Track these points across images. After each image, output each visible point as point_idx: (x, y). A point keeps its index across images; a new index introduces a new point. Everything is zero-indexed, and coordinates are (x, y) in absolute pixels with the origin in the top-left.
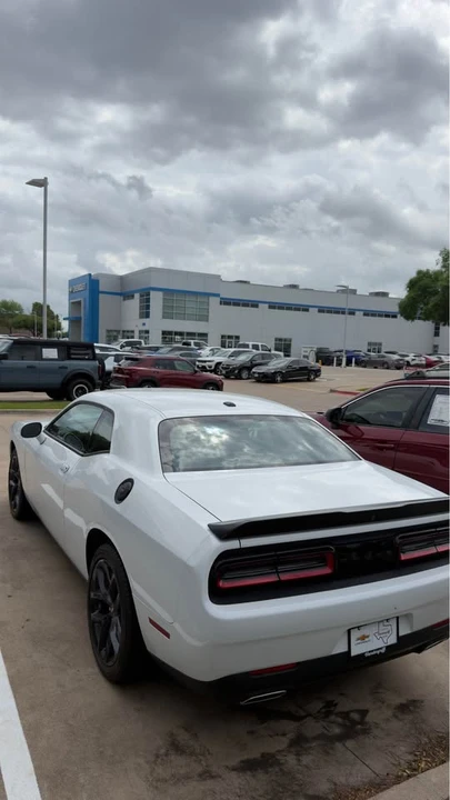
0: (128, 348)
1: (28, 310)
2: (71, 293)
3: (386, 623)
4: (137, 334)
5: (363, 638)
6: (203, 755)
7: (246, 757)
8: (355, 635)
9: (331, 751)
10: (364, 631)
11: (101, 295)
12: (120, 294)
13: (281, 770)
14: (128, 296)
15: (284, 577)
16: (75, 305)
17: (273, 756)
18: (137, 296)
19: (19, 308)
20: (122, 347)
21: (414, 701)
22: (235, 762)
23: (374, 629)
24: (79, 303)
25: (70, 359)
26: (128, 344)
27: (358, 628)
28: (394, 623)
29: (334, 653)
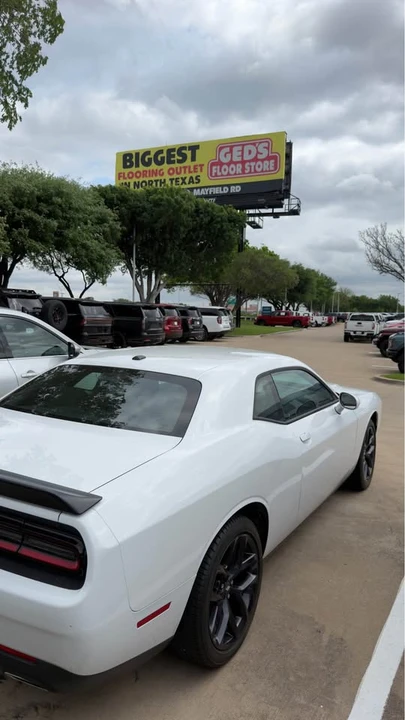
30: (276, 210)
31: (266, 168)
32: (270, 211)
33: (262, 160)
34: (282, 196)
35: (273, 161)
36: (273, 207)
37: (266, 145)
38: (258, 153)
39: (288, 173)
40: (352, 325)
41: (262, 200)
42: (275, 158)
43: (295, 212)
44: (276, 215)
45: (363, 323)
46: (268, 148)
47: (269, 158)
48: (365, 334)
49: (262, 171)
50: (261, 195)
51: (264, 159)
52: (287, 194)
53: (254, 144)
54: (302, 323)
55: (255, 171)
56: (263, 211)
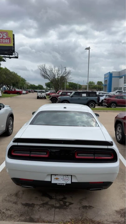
0: (118, 93)
1: (96, 84)
2: (105, 78)
3: (66, 176)
4: (123, 89)
5: (57, 179)
6: (20, 198)
7: (27, 202)
8: (53, 177)
9: (49, 210)
10: (57, 177)
11: (113, 78)
12: (119, 77)
13: (32, 209)
14: (121, 77)
15: (32, 155)
16: (106, 81)
17: (34, 205)
18: (123, 77)
19: (94, 83)
20: (116, 92)
21: (91, 206)
22: (24, 202)
23: (62, 177)
24: (107, 80)
25: (89, 96)
26: (118, 92)
27: (55, 175)
28: (70, 177)
29: (45, 180)
30: (10, 56)
31: (6, 42)
32: (8, 56)
33: (5, 39)
34: (12, 52)
35: (9, 40)
36: (9, 55)
37: (6, 34)
38: (3, 36)
39: (14, 44)
40: (39, 94)
41: (6, 52)
42: (9, 39)
43: (17, 57)
44: (10, 58)
45: (43, 93)
46: (7, 35)
47: (7, 39)
48: (43, 97)
49: (5, 43)
50: (6, 50)
51: (6, 39)
52: (14, 51)
53: (2, 33)
54: (20, 93)
55: (3, 42)
56: (6, 56)
